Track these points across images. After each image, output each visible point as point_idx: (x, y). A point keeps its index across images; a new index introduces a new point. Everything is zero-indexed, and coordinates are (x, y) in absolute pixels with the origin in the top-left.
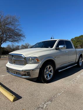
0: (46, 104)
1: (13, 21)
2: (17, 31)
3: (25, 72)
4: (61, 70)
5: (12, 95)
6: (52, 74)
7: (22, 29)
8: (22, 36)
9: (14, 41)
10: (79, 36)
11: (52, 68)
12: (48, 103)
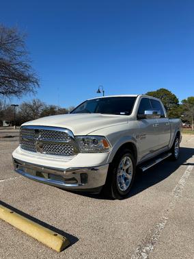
0: (144, 251)
1: (10, 41)
2: (17, 67)
3: (74, 173)
4: (146, 167)
5: (56, 235)
6: (130, 177)
7: (30, 64)
8: (31, 81)
9: (10, 93)
10: (156, 91)
11: (130, 164)
12: (148, 248)
